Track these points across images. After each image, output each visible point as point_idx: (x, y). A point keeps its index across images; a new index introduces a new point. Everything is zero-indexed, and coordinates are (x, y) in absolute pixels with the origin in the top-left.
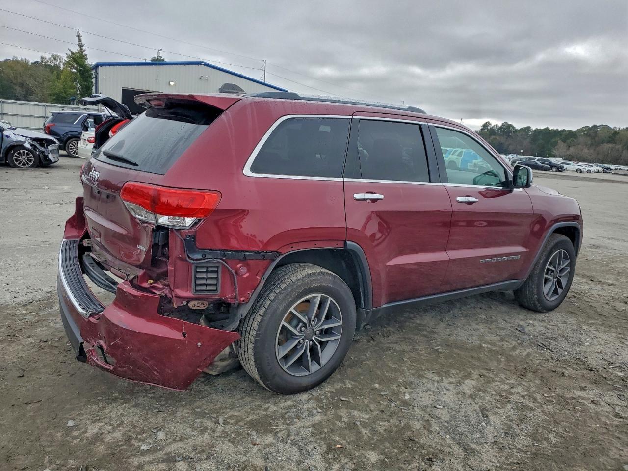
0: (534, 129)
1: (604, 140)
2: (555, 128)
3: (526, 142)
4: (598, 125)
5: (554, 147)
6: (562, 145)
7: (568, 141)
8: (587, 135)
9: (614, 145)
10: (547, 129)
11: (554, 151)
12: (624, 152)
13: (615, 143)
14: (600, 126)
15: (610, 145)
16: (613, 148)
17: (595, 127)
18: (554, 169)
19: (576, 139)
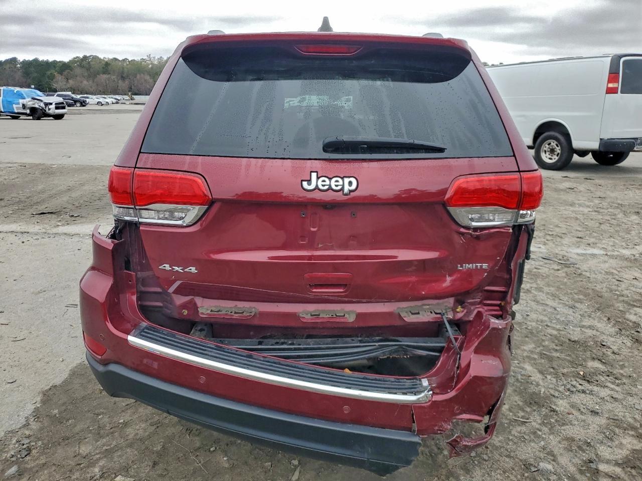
0: (21, 60)
1: (98, 71)
2: (45, 60)
3: (18, 75)
4: (88, 55)
5: (52, 80)
6: (60, 78)
7: (65, 73)
8: (81, 66)
9: (109, 75)
10: (36, 60)
11: (54, 85)
12: (119, 82)
13: (110, 74)
14: (90, 56)
15: (105, 76)
16: (109, 78)
17: (85, 57)
18: (78, 104)
19: (72, 71)
